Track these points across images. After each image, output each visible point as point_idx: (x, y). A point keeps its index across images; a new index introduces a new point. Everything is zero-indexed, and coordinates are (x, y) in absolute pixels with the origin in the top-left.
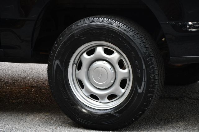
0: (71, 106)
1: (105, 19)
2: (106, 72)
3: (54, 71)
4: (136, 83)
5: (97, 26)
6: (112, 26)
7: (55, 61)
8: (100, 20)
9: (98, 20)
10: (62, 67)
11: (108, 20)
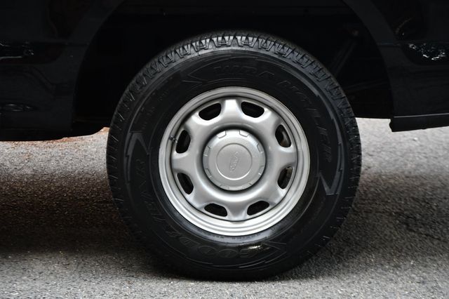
0: (167, 232)
1: (250, 39)
2: (248, 153)
3: (128, 157)
4: (319, 175)
5: (233, 55)
6: (267, 53)
7: (132, 135)
8: (239, 41)
9: (235, 40)
10: (147, 147)
11: (258, 40)
